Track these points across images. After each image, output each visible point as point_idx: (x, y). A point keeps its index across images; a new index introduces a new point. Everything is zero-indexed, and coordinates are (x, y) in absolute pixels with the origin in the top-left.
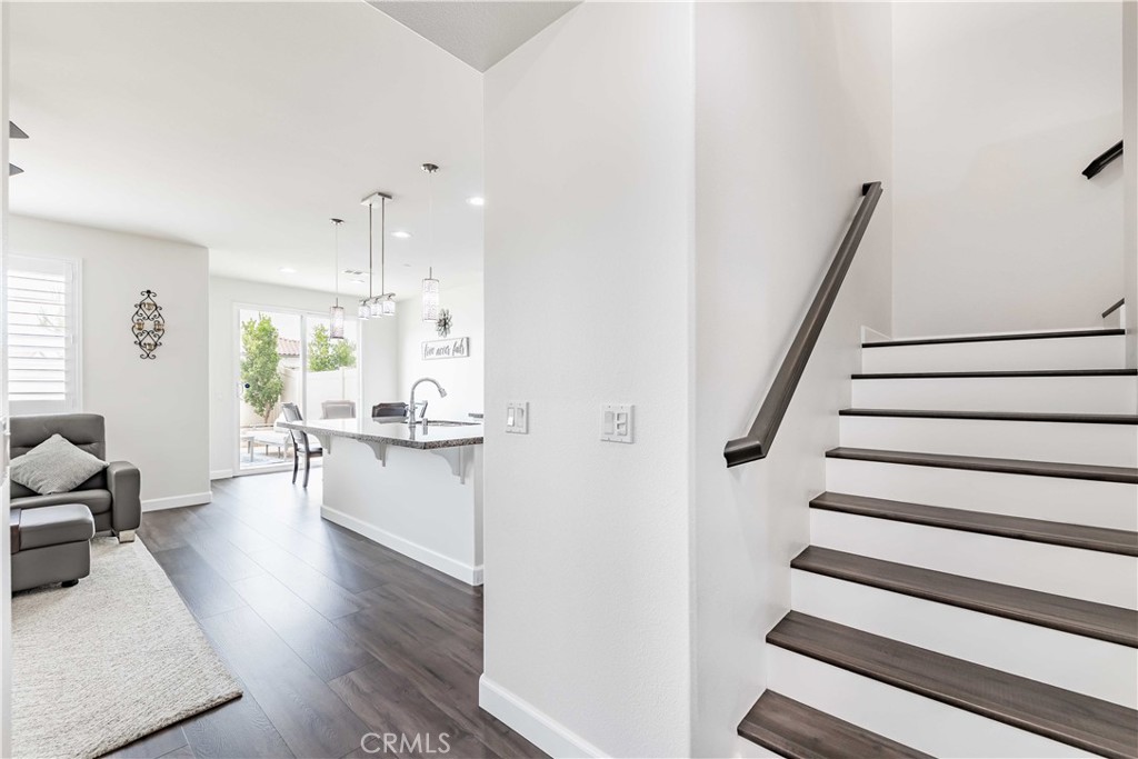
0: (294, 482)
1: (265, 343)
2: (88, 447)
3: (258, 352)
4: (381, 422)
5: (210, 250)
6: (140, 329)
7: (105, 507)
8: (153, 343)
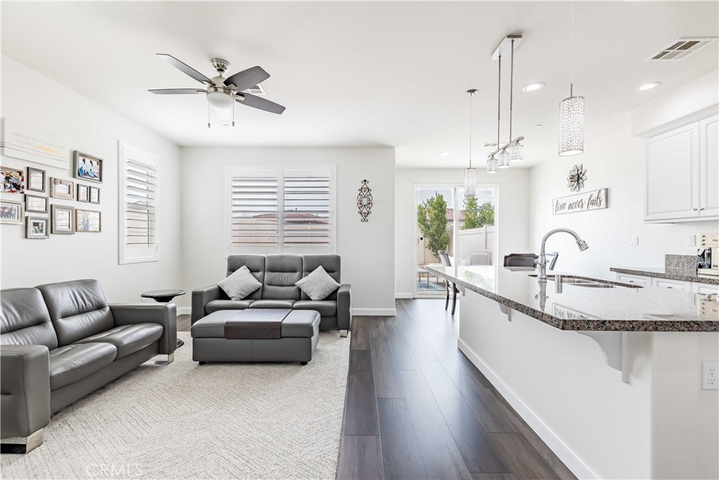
0: (446, 309)
1: (439, 211)
2: (332, 274)
3: (435, 217)
4: (512, 270)
5: (396, 148)
6: (361, 204)
7: (333, 313)
8: (366, 212)
